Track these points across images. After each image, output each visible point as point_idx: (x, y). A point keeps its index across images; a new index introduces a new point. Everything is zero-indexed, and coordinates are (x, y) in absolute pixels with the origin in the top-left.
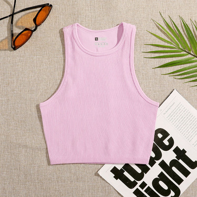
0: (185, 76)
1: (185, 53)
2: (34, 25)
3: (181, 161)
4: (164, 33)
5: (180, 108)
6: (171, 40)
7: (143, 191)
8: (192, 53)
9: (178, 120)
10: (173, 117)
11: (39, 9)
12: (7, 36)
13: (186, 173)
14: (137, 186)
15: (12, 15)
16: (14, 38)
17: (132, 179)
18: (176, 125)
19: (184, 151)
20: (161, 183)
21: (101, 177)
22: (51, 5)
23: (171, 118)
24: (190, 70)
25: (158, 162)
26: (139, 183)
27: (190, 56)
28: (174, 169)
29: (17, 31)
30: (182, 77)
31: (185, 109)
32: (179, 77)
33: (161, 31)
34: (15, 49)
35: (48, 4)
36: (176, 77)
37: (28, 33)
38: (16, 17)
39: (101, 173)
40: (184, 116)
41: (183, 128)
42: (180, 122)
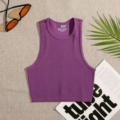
0: (111, 51)
1: (111, 37)
2: (19, 17)
3: (106, 103)
4: (99, 25)
5: (107, 71)
6: (103, 29)
8: (115, 37)
9: (106, 78)
10: (102, 76)
11: (23, 7)
12: (3, 23)
13: (109, 111)
14: (79, 118)
15: (6, 10)
16: (7, 24)
17: (76, 113)
18: (104, 82)
19: (108, 97)
20: (94, 116)
21: (57, 111)
22: (30, 5)
24: (114, 48)
25: (93, 104)
26: (81, 116)
27: (114, 39)
28: (102, 108)
29: (9, 20)
30: (109, 52)
31: (110, 71)
32: (107, 52)
33: (97, 23)
34: (7, 31)
35: (29, 4)
36: (106, 52)
37: (16, 22)
38: (9, 11)
39: (57, 108)
40: (110, 76)
41: (108, 83)
42: (107, 79)
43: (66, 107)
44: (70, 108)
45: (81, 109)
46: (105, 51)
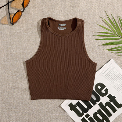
0: (119, 51)
1: (119, 37)
3: (112, 103)
5: (114, 70)
6: (111, 29)
7: (87, 119)
10: (108, 76)
14: (84, 116)
17: (81, 111)
18: (110, 81)
19: (114, 97)
20: (99, 116)
23: (107, 77)
25: (98, 103)
26: (85, 114)
28: (107, 107)
32: (115, 52)
40: (116, 76)
41: (114, 83)
42: (113, 79)
43: (71, 105)
44: (75, 106)
45: (86, 107)
46: (112, 51)
